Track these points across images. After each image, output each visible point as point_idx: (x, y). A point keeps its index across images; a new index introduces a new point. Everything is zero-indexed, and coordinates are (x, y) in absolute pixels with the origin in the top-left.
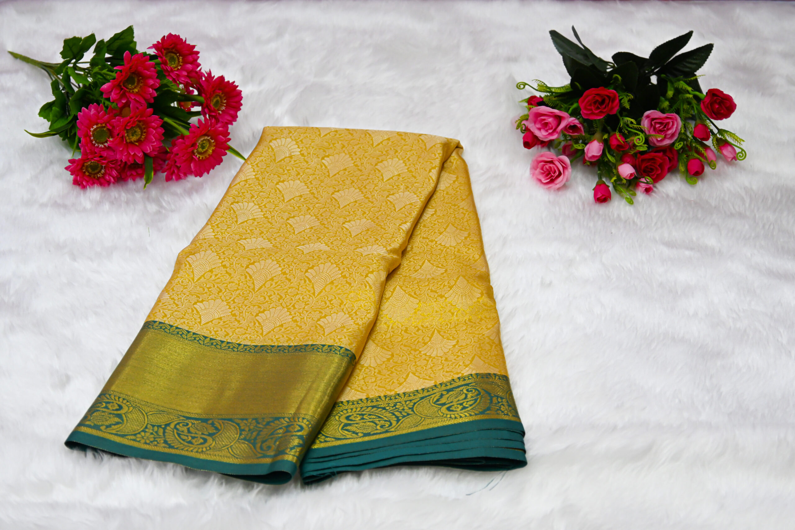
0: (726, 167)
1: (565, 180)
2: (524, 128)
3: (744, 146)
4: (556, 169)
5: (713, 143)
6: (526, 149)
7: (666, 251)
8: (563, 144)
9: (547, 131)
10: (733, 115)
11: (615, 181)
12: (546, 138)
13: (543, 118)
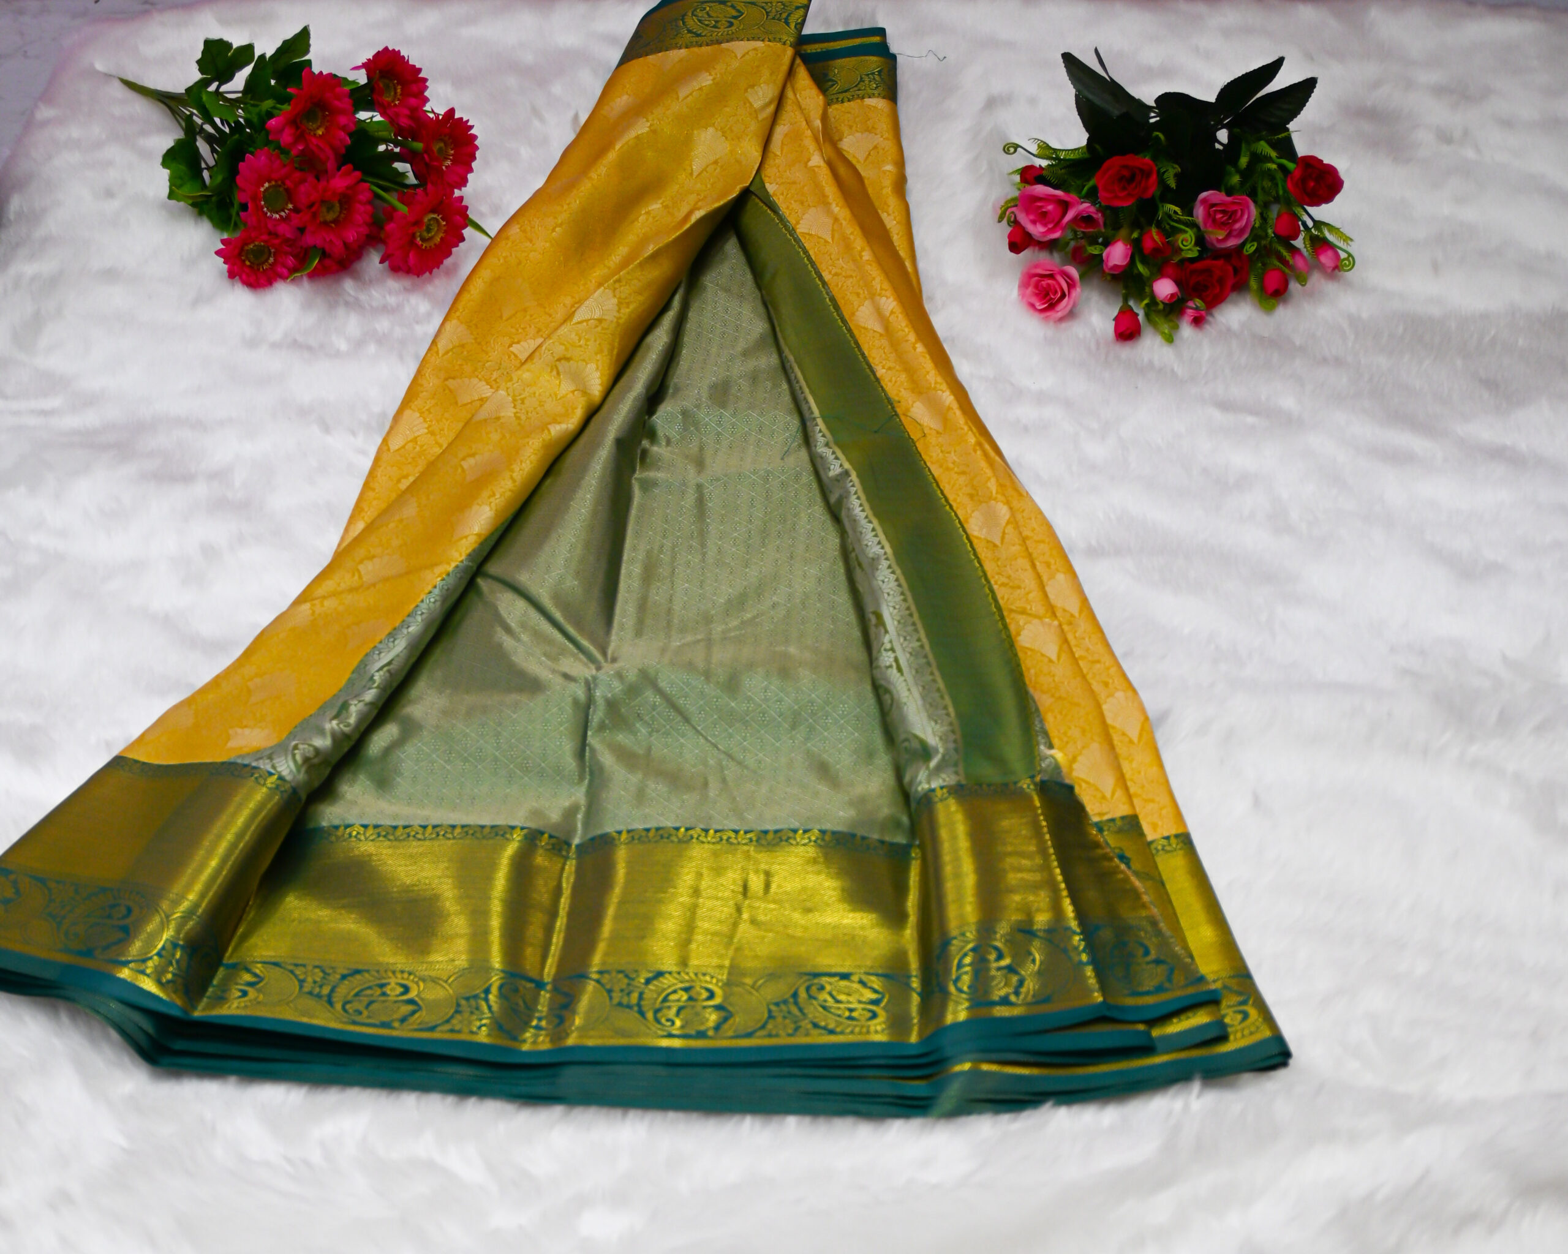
0: (1323, 281)
1: (1071, 303)
2: (1012, 219)
3: (1353, 249)
4: (1057, 286)
5: (1304, 243)
6: (1013, 254)
7: (1217, 415)
8: (1072, 244)
9: (1045, 225)
10: (1338, 198)
11: (1147, 305)
12: (1045, 236)
13: (1039, 204)
